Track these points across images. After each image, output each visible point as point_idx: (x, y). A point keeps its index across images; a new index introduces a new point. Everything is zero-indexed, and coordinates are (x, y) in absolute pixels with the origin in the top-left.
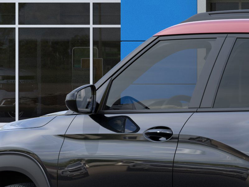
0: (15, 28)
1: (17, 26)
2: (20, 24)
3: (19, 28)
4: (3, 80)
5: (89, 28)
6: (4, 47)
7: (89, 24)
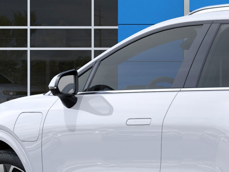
0: (27, 51)
1: (29, 49)
2: (31, 46)
3: (31, 51)
4: (17, 95)
5: (91, 51)
6: (18, 67)
7: (91, 46)
